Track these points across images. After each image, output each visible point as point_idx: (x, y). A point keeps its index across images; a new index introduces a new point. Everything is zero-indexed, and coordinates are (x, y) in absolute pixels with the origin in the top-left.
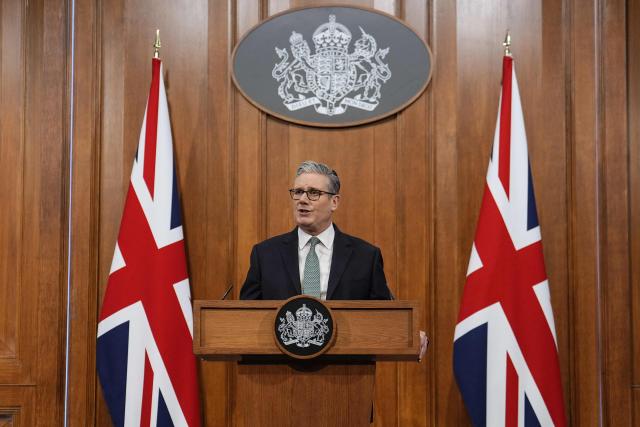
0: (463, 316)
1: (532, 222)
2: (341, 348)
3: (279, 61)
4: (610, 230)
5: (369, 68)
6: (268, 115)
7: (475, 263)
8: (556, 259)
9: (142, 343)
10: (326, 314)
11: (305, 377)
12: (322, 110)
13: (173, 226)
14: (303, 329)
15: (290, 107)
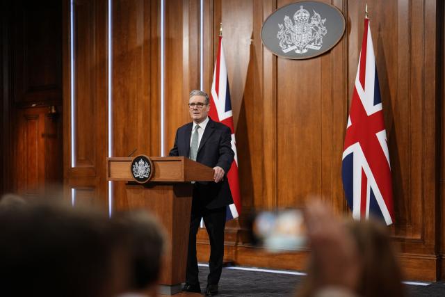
3: (280, 30)
5: (318, 29)
10: (149, 163)
14: (141, 170)
15: (285, 51)
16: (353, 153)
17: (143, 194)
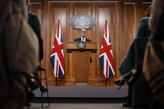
0: (100, 54)
1: (110, 42)
2: (86, 48)
3: (75, 21)
4: (120, 44)
5: (88, 22)
6: (74, 29)
7: (102, 47)
8: (113, 47)
9: (57, 58)
10: (84, 43)
11: (81, 52)
12: (81, 28)
13: (61, 42)
14: (81, 46)
15: (77, 27)
16: (104, 55)
17: (79, 53)
